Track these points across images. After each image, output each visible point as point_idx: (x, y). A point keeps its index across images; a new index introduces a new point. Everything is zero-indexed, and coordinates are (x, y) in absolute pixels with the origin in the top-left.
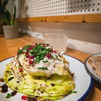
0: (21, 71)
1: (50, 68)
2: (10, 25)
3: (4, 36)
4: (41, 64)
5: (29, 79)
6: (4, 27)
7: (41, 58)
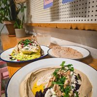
0: (18, 51)
1: (29, 49)
2: (20, 28)
3: (15, 36)
4: (26, 47)
5: (21, 54)
6: (16, 30)
7: (27, 44)
